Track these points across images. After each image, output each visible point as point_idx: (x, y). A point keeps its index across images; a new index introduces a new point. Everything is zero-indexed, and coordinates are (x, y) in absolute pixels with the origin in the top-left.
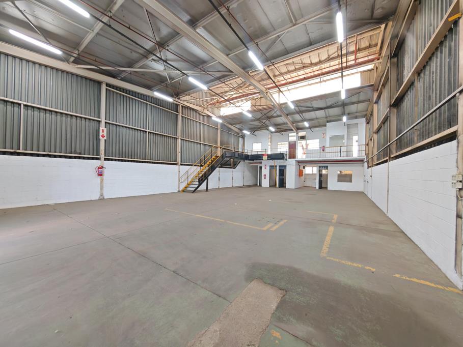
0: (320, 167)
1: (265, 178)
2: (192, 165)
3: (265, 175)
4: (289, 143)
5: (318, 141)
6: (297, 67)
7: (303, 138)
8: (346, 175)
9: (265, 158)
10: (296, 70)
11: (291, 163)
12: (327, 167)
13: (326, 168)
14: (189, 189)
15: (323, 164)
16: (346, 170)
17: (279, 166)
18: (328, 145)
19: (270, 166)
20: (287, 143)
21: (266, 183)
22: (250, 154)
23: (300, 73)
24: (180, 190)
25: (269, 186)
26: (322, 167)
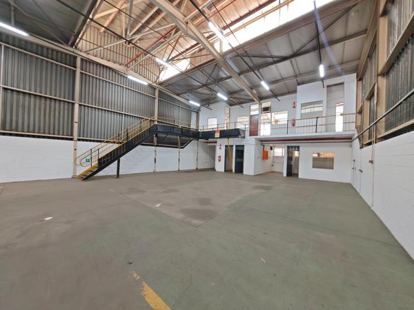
0: (288, 147)
1: (219, 161)
3: (220, 157)
4: (251, 116)
5: (286, 113)
7: (266, 109)
8: (326, 159)
9: (217, 135)
11: (251, 142)
12: (298, 147)
15: (292, 144)
16: (326, 151)
18: (299, 117)
19: (226, 146)
20: (248, 117)
24: (77, 175)
25: (223, 170)
26: (292, 147)
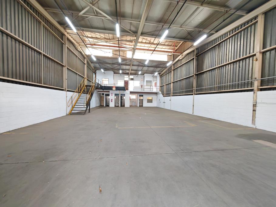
1: (112, 101)
2: (74, 92)
3: (112, 99)
4: (125, 81)
5: (139, 82)
6: (147, 42)
7: (132, 79)
8: (150, 100)
9: (114, 89)
10: (146, 43)
11: (128, 93)
13: (142, 96)
14: (73, 112)
15: (141, 94)
16: (150, 97)
17: (121, 94)
18: (145, 85)
19: (115, 94)
20: (124, 81)
21: (112, 105)
22: (103, 85)
23: (147, 45)
24: (68, 113)
25: (114, 106)
